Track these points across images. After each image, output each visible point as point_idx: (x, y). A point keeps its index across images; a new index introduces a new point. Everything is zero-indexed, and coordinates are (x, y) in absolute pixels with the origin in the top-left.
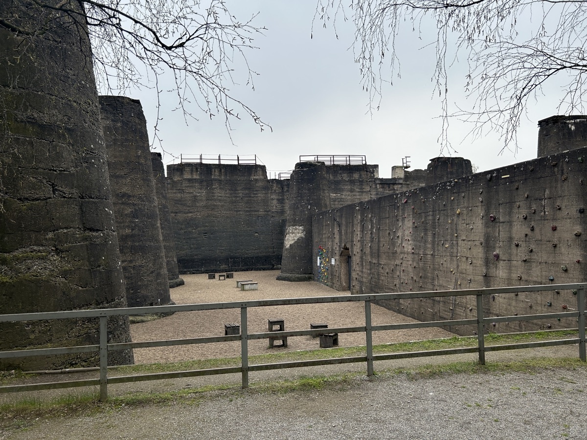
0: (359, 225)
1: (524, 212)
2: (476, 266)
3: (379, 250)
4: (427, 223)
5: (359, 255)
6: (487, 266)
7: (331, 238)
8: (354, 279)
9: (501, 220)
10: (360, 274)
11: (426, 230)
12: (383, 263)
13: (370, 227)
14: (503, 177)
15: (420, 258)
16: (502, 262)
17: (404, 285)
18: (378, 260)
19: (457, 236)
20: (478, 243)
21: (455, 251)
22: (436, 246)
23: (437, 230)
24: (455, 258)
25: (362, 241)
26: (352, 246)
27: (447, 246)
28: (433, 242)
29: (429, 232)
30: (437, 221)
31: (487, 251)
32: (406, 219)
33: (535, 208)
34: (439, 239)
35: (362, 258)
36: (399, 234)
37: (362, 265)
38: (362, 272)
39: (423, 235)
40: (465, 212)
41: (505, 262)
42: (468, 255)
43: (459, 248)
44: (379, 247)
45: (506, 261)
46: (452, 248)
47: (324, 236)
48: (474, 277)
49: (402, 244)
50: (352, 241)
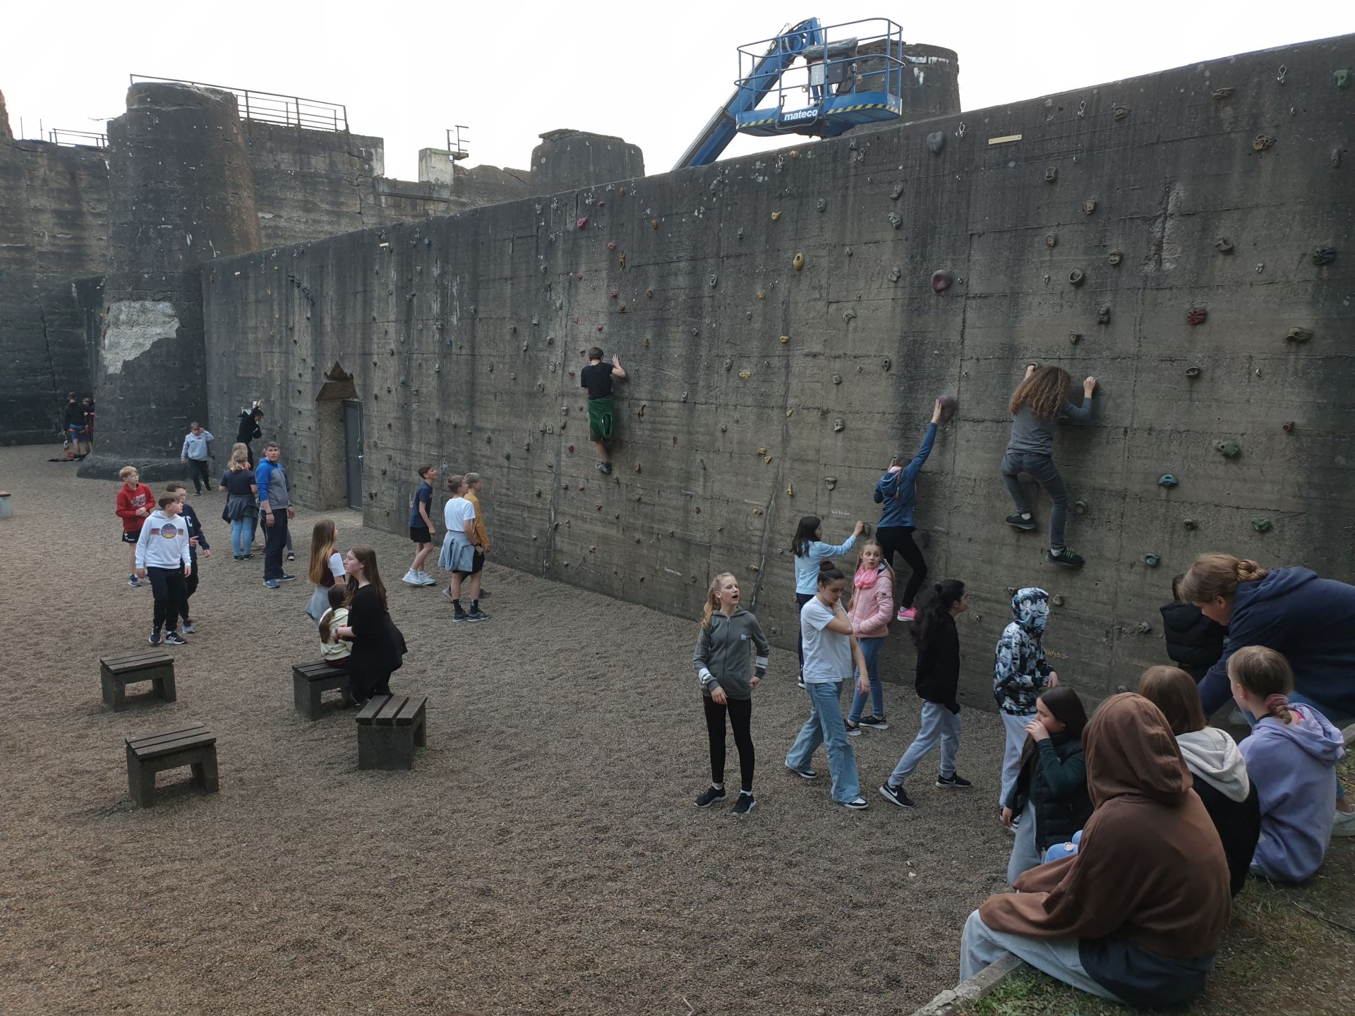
0: (392, 300)
1: (1074, 261)
2: (859, 440)
3: (473, 384)
4: (667, 300)
5: (395, 398)
6: (907, 439)
7: (280, 343)
8: (376, 473)
9: (976, 287)
10: (399, 457)
11: (661, 323)
12: (489, 425)
13: (436, 308)
14: (992, 141)
15: (638, 410)
16: (967, 427)
17: (571, 493)
18: (472, 417)
19: (787, 343)
20: (872, 365)
21: (778, 389)
22: (701, 374)
23: (707, 321)
24: (775, 415)
25: (405, 355)
26: (365, 371)
27: (745, 373)
28: (691, 364)
29: (673, 329)
30: (706, 290)
31: (911, 389)
32: (582, 285)
33: (1122, 249)
34: (714, 352)
35: (404, 407)
36: (557, 332)
37: (407, 430)
38: (407, 452)
39: (649, 336)
40: (824, 262)
41: (980, 427)
42: (830, 404)
43: (794, 382)
44: (473, 372)
45: (987, 424)
46: (764, 381)
47: (251, 336)
48: (849, 474)
49: (564, 365)
50: (366, 354)
